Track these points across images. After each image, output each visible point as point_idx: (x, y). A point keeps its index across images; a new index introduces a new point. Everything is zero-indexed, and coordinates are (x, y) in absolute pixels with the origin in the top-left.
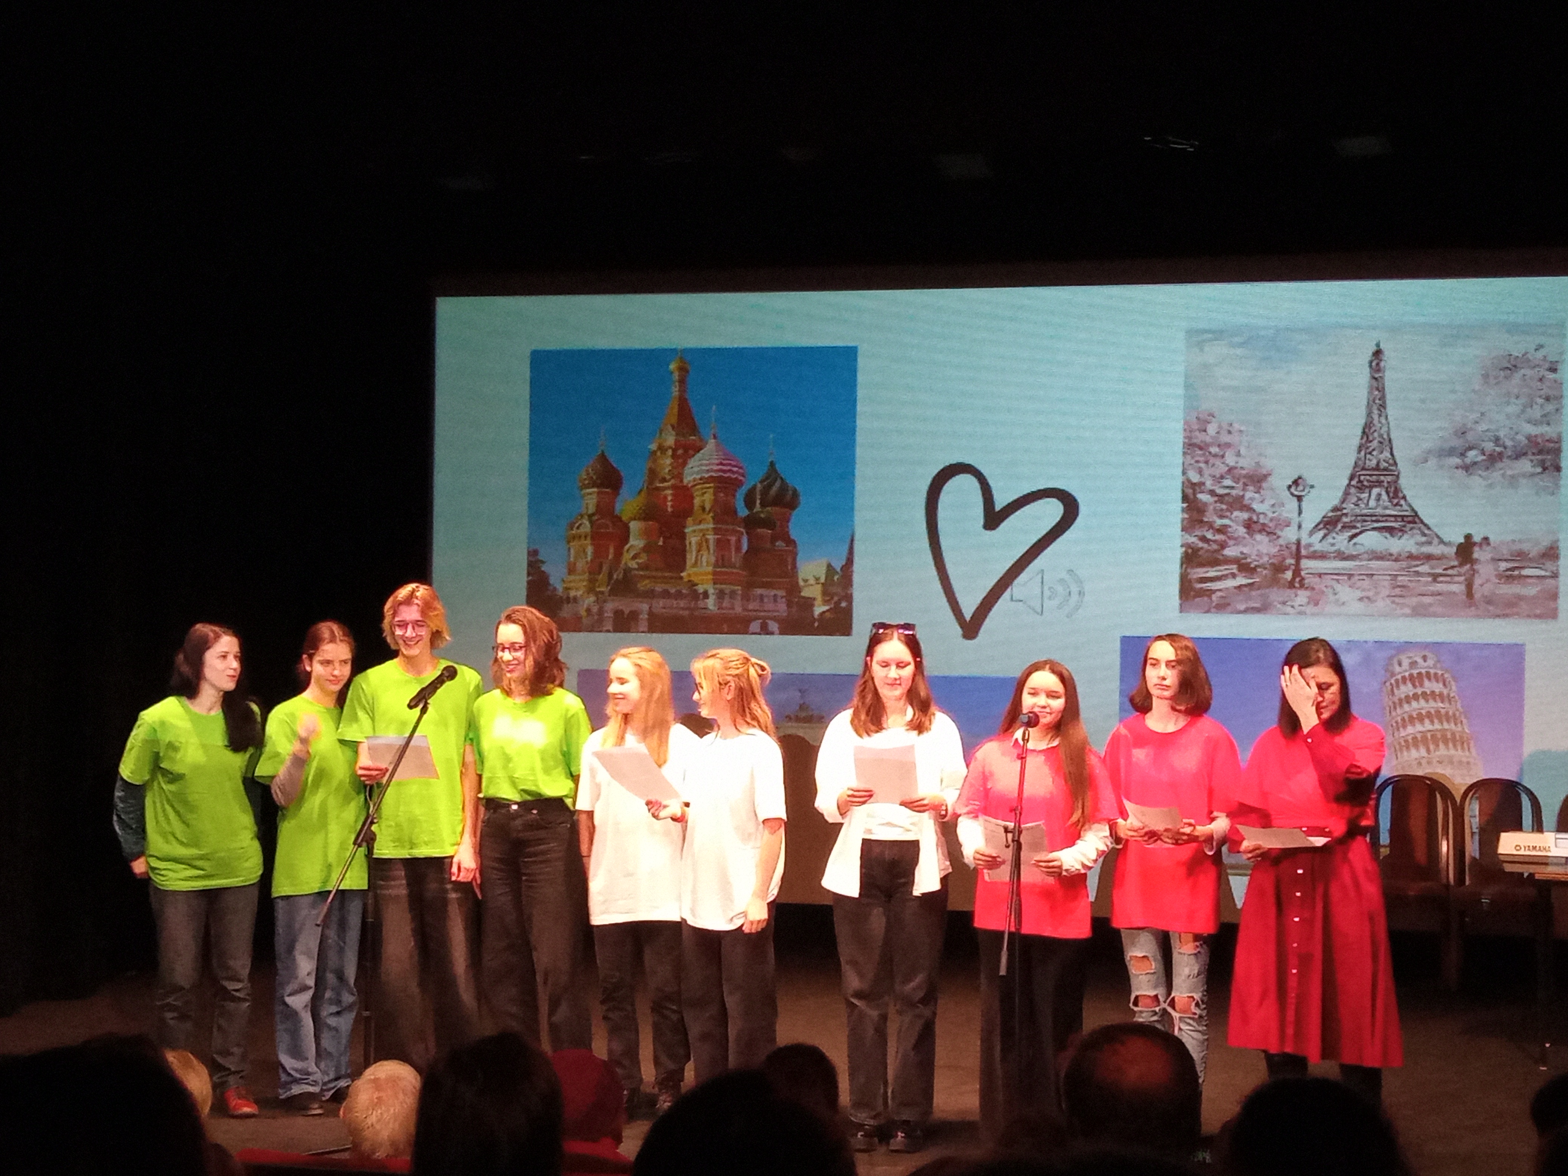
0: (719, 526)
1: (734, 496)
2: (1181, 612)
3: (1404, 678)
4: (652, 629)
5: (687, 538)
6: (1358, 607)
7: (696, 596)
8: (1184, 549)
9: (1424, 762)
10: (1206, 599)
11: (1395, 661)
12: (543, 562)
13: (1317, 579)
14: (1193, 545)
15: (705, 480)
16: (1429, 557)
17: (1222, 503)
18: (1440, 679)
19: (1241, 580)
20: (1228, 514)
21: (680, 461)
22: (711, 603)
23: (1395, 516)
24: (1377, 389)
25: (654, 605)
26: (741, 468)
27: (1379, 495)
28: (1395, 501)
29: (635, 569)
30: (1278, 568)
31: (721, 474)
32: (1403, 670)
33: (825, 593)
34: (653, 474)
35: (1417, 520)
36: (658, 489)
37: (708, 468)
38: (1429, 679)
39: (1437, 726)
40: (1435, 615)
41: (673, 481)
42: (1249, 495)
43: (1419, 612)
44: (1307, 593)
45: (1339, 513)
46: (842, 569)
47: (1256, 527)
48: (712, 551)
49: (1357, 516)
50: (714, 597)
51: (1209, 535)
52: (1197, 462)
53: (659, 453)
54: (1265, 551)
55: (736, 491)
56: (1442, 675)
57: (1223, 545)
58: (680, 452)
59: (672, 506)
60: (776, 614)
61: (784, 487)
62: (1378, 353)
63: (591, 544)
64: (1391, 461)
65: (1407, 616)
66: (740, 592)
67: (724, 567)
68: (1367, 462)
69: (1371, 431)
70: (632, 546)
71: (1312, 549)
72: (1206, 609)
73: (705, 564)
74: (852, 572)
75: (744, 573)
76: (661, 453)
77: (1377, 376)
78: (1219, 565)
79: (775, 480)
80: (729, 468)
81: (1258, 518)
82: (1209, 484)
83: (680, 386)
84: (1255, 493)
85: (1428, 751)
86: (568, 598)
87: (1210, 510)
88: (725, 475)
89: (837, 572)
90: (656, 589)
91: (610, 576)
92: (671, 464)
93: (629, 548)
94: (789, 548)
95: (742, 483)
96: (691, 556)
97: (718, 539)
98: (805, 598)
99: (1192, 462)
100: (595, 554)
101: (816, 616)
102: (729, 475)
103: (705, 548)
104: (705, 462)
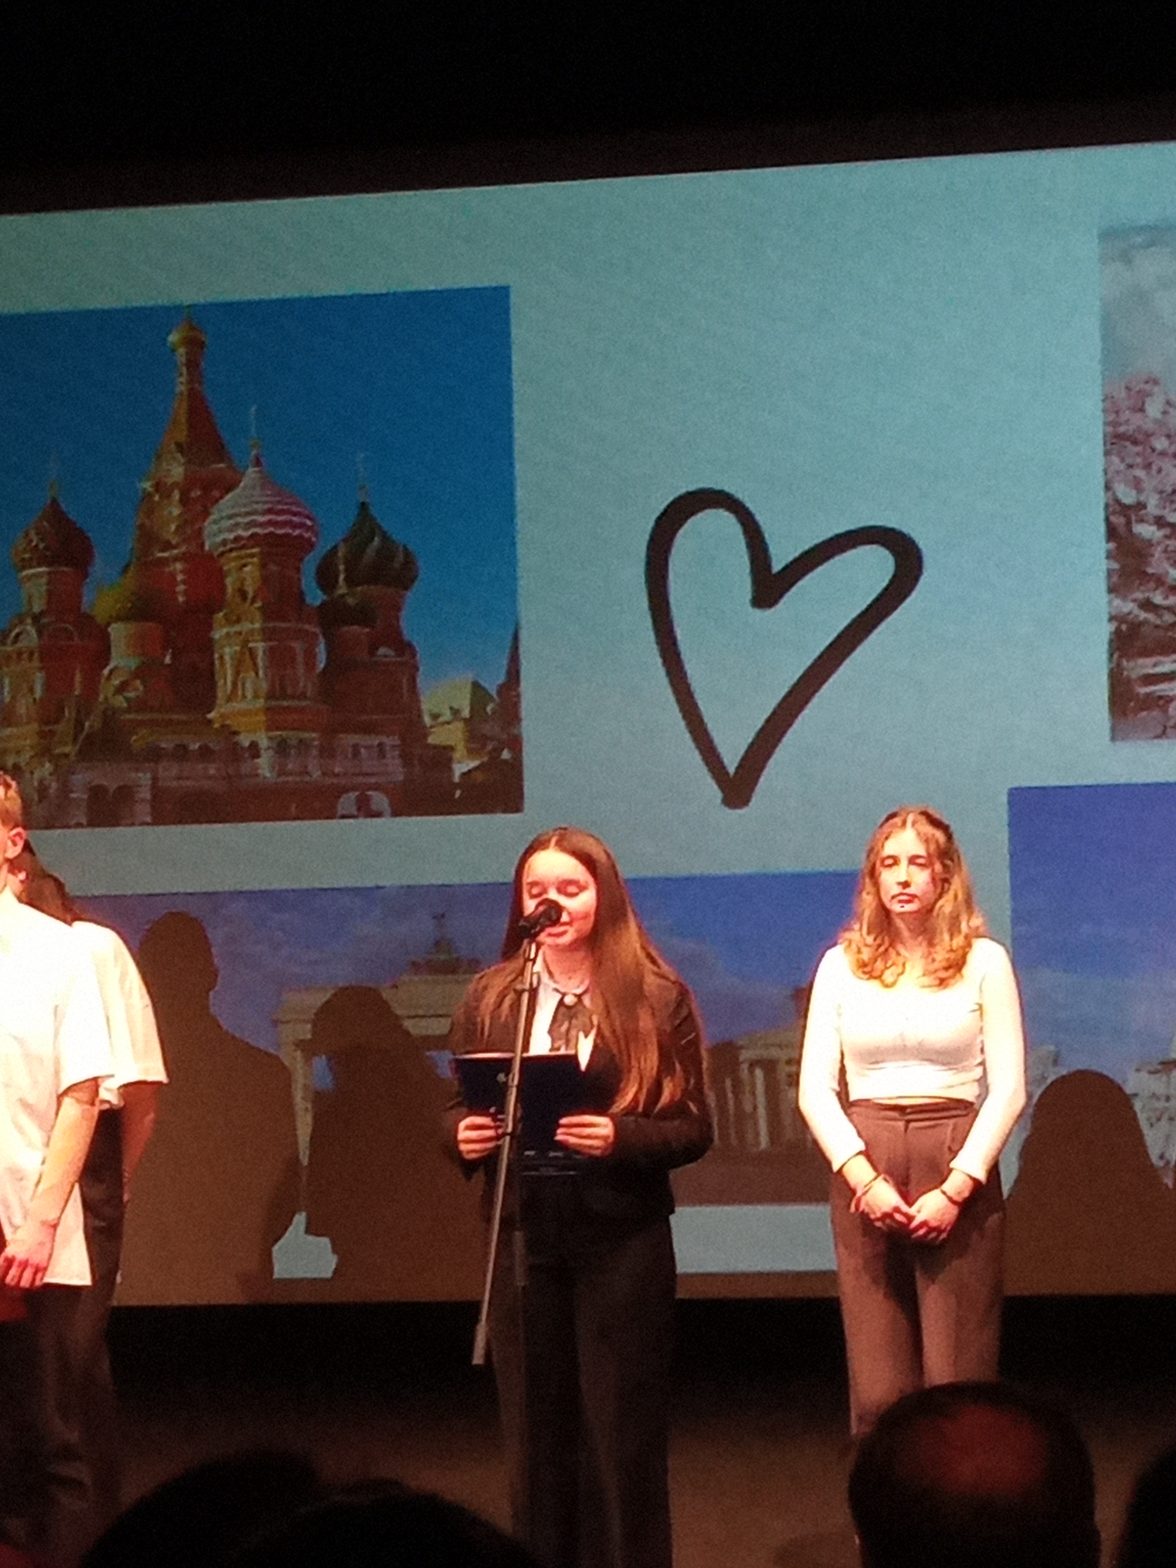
0: (273, 625)
1: (298, 570)
2: (1113, 738)
4: (159, 819)
5: (216, 649)
7: (236, 753)
8: (1113, 626)
10: (1156, 713)
14: (1130, 618)
15: (243, 542)
21: (197, 509)
22: (264, 767)
25: (161, 773)
26: (308, 517)
31: (271, 529)
33: (471, 737)
34: (148, 538)
36: (160, 562)
37: (248, 520)
41: (184, 549)
46: (499, 693)
48: (261, 673)
50: (271, 752)
51: (1158, 599)
52: (1130, 466)
53: (157, 498)
55: (301, 560)
58: (196, 493)
59: (185, 593)
60: (382, 780)
61: (388, 547)
63: (41, 669)
66: (316, 743)
67: (284, 696)
70: (117, 667)
72: (1159, 731)
73: (249, 695)
74: (518, 696)
75: (322, 707)
76: (161, 497)
80: (285, 517)
82: (1153, 508)
83: (189, 373)
87: (1158, 552)
88: (280, 532)
89: (491, 697)
90: (163, 745)
91: (79, 724)
92: (180, 515)
93: (111, 672)
94: (404, 659)
95: (311, 546)
96: (225, 682)
97: (271, 648)
98: (435, 747)
99: (1122, 467)
100: (48, 687)
101: (456, 779)
102: (287, 530)
103: (249, 663)
104: (242, 510)
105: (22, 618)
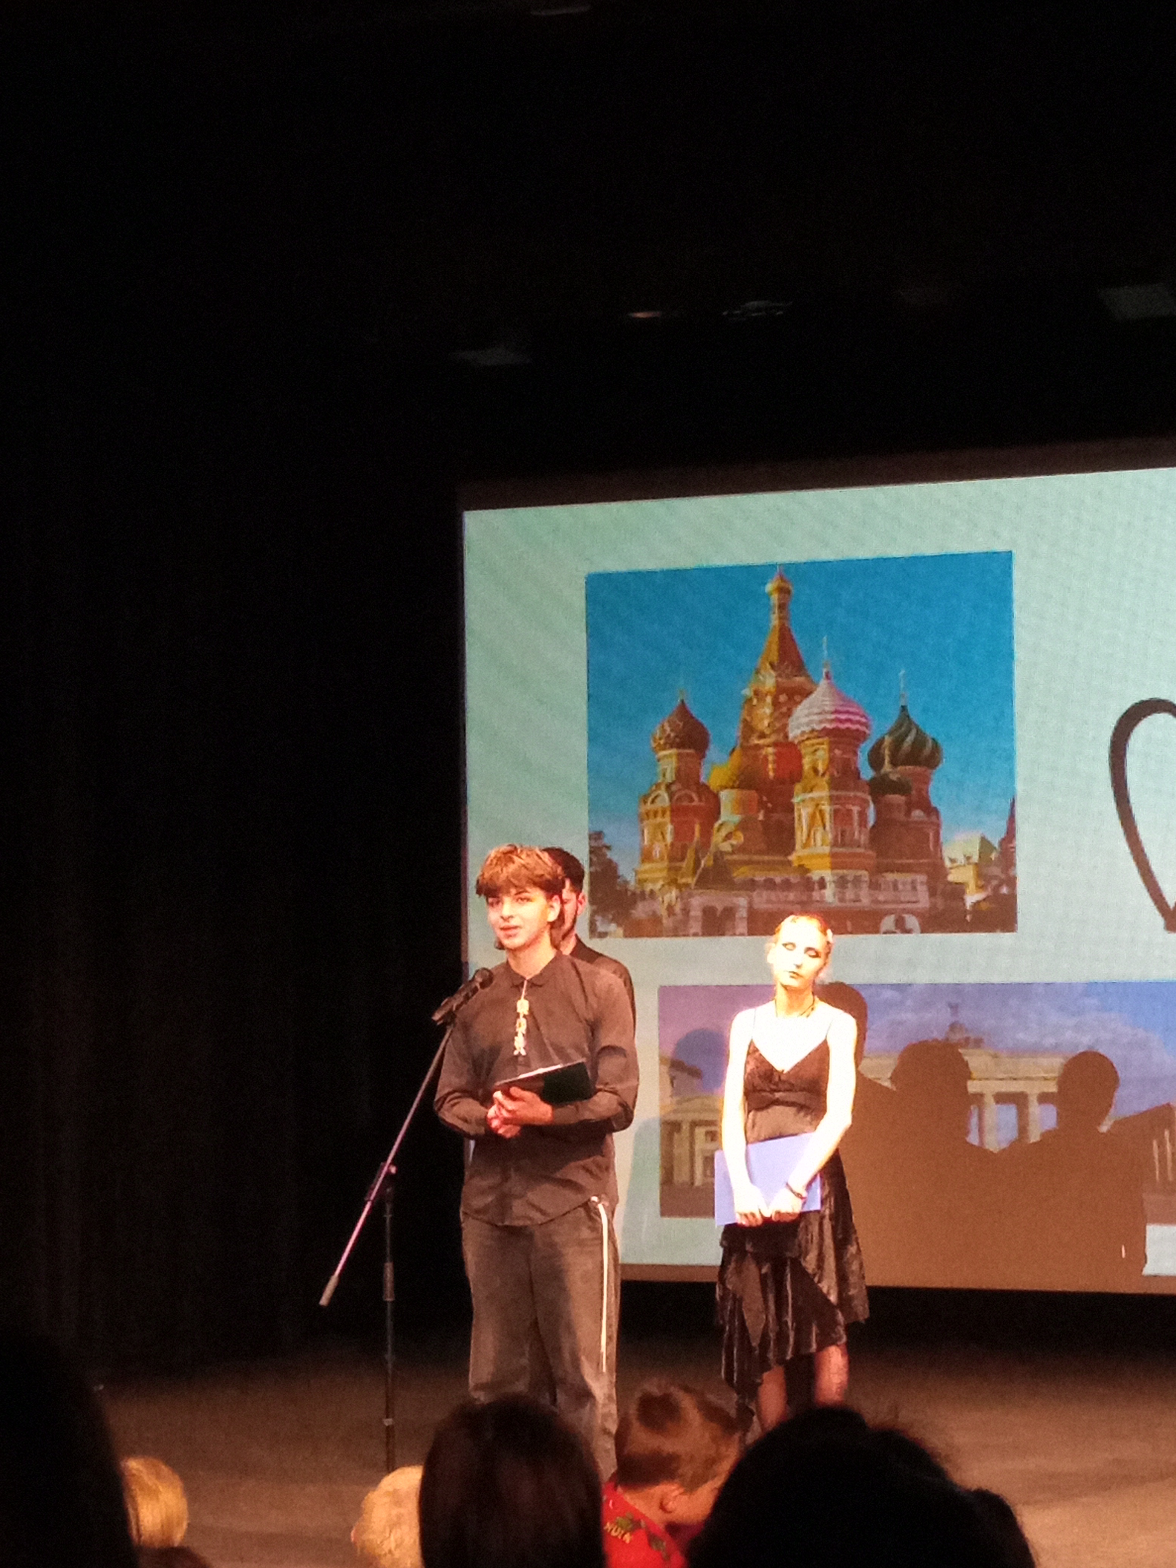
0: (837, 793)
1: (856, 754)
4: (753, 931)
5: (796, 810)
7: (808, 884)
12: (608, 848)
15: (816, 733)
21: (784, 709)
22: (829, 895)
25: (754, 899)
26: (863, 716)
29: (726, 853)
31: (838, 724)
33: (979, 875)
34: (749, 729)
37: (819, 718)
41: (773, 738)
46: (1001, 845)
48: (828, 826)
50: (833, 885)
53: (755, 702)
55: (857, 746)
59: (775, 770)
60: (915, 906)
61: (921, 740)
63: (672, 822)
66: (867, 879)
67: (843, 845)
70: (724, 823)
74: (1014, 847)
75: (870, 852)
76: (758, 701)
79: (908, 733)
80: (846, 717)
83: (780, 612)
86: (643, 893)
88: (843, 726)
89: (995, 848)
90: (757, 879)
91: (697, 863)
92: (772, 714)
93: (721, 825)
94: (930, 819)
95: (865, 736)
96: (801, 833)
97: (835, 810)
98: (953, 883)
100: (676, 835)
101: (968, 907)
102: (848, 725)
103: (820, 822)
104: (816, 710)
105: (658, 786)
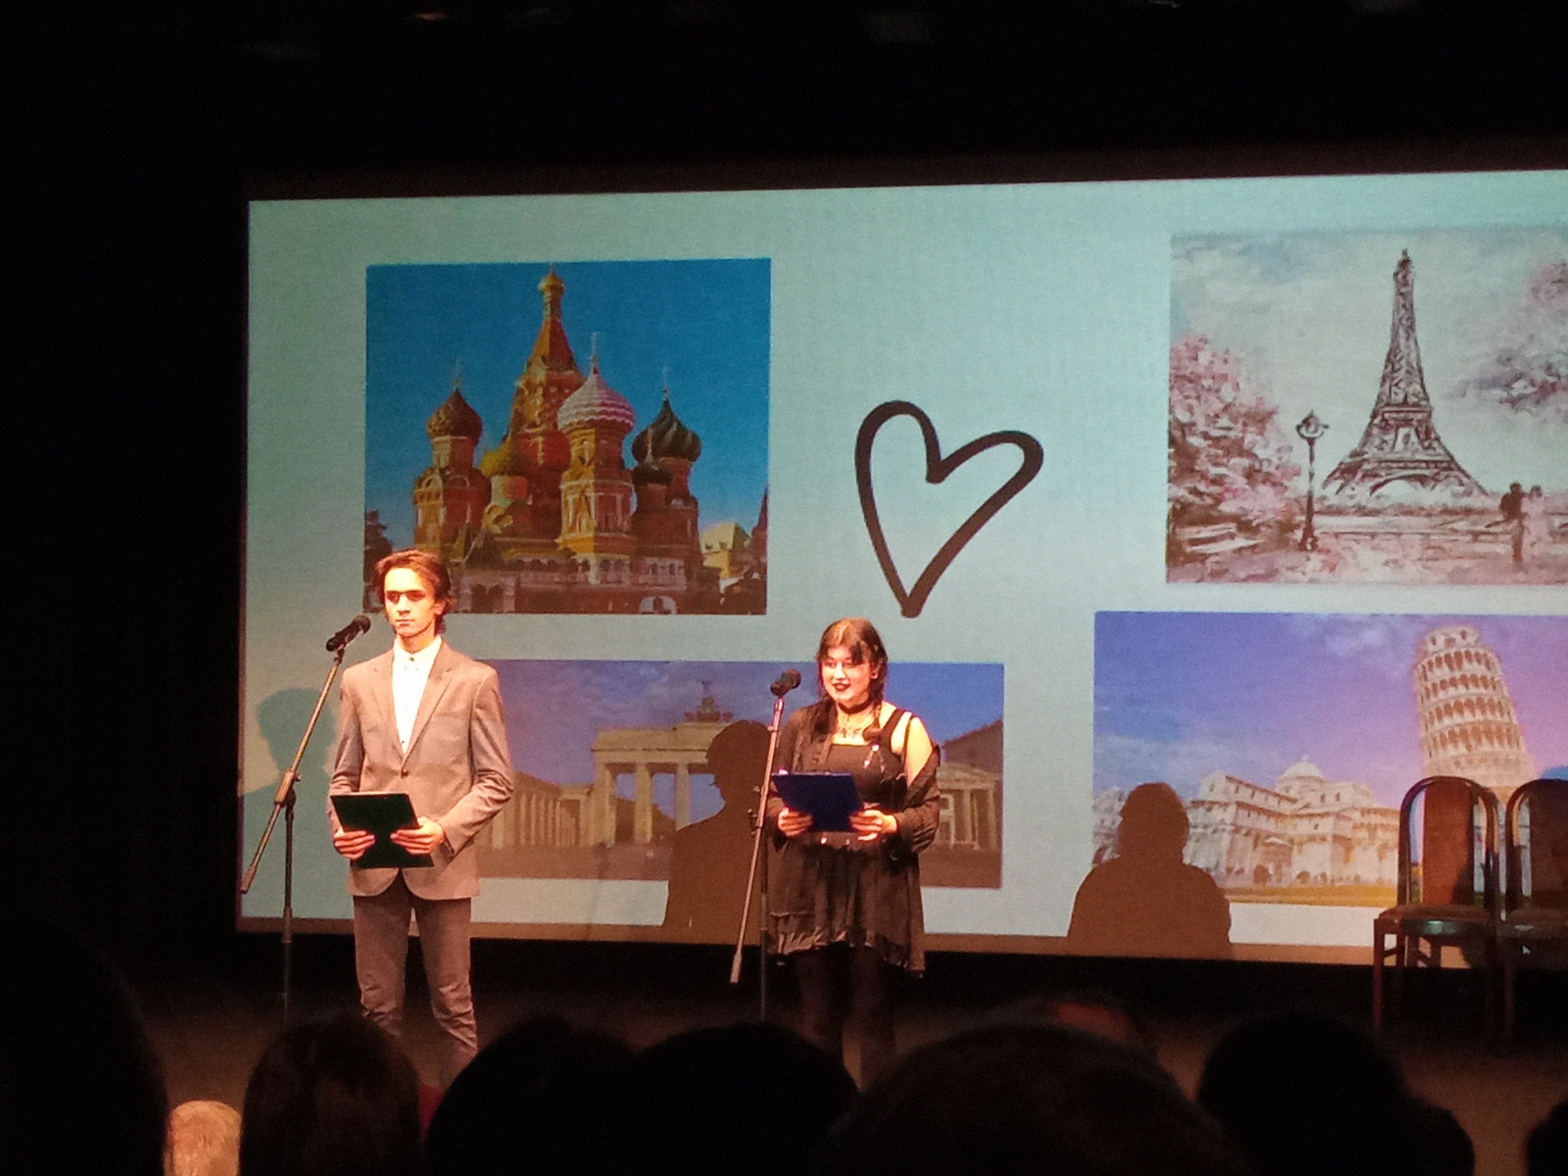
0: (602, 481)
1: (620, 444)
2: (1168, 581)
3: (1439, 660)
4: (519, 609)
5: (563, 496)
6: (1383, 574)
7: (573, 567)
8: (1171, 504)
9: (1463, 761)
10: (1199, 565)
11: (1428, 638)
12: (384, 528)
13: (1334, 540)
14: (1182, 500)
15: (584, 425)
16: (1468, 511)
17: (1217, 448)
18: (1483, 661)
19: (1241, 542)
20: (1225, 460)
21: (554, 401)
22: (593, 577)
23: (1426, 462)
24: (1404, 306)
25: (522, 579)
26: (628, 409)
27: (1407, 436)
28: (1426, 444)
29: (497, 535)
30: (1287, 527)
31: (604, 417)
32: (1439, 647)
33: (733, 562)
34: (520, 419)
35: (1453, 466)
36: (528, 436)
37: (588, 409)
38: (1470, 661)
39: (1479, 717)
40: (1475, 582)
41: (543, 427)
42: (1249, 438)
43: (1457, 578)
44: (1322, 557)
45: (1358, 459)
46: (753, 533)
47: (1260, 477)
48: (592, 513)
49: (1380, 462)
50: (596, 569)
51: (1202, 487)
52: (1187, 397)
53: (527, 393)
54: (1271, 505)
55: (623, 438)
56: (1485, 655)
57: (1219, 500)
58: (553, 390)
59: (544, 457)
60: (671, 589)
61: (682, 431)
62: (1405, 263)
63: (445, 504)
64: (1422, 395)
65: (1441, 583)
66: (628, 562)
67: (607, 530)
68: (1393, 395)
69: (1398, 358)
70: (495, 506)
71: (1327, 503)
72: (1198, 577)
73: (584, 528)
74: (766, 536)
75: (633, 538)
76: (530, 393)
77: (1403, 290)
78: (1214, 524)
79: (670, 426)
80: (612, 409)
81: (1261, 465)
82: (1201, 426)
83: (552, 310)
84: (1258, 434)
85: (1469, 747)
87: (1203, 457)
88: (609, 418)
89: (748, 536)
90: (524, 560)
91: (468, 544)
92: (542, 405)
93: (491, 508)
94: (688, 508)
95: (629, 428)
96: (568, 517)
97: (601, 497)
98: (708, 568)
99: (1181, 397)
100: (448, 516)
101: (722, 591)
102: (613, 417)
103: (585, 507)
104: (584, 402)
105: (432, 470)
